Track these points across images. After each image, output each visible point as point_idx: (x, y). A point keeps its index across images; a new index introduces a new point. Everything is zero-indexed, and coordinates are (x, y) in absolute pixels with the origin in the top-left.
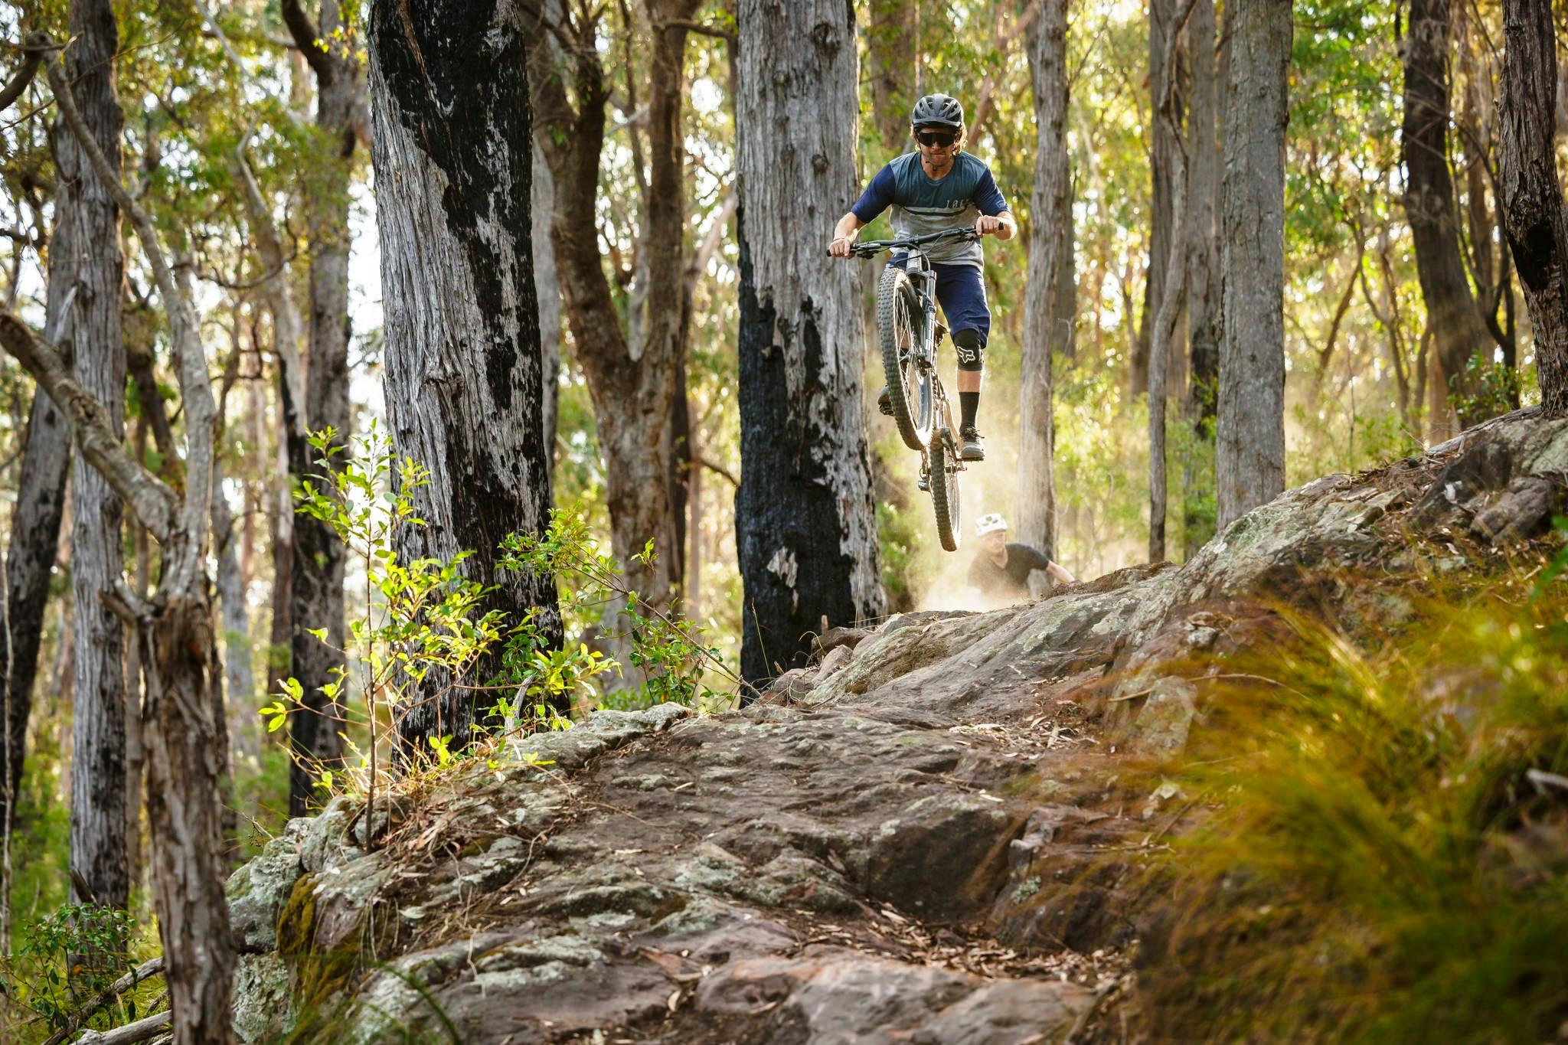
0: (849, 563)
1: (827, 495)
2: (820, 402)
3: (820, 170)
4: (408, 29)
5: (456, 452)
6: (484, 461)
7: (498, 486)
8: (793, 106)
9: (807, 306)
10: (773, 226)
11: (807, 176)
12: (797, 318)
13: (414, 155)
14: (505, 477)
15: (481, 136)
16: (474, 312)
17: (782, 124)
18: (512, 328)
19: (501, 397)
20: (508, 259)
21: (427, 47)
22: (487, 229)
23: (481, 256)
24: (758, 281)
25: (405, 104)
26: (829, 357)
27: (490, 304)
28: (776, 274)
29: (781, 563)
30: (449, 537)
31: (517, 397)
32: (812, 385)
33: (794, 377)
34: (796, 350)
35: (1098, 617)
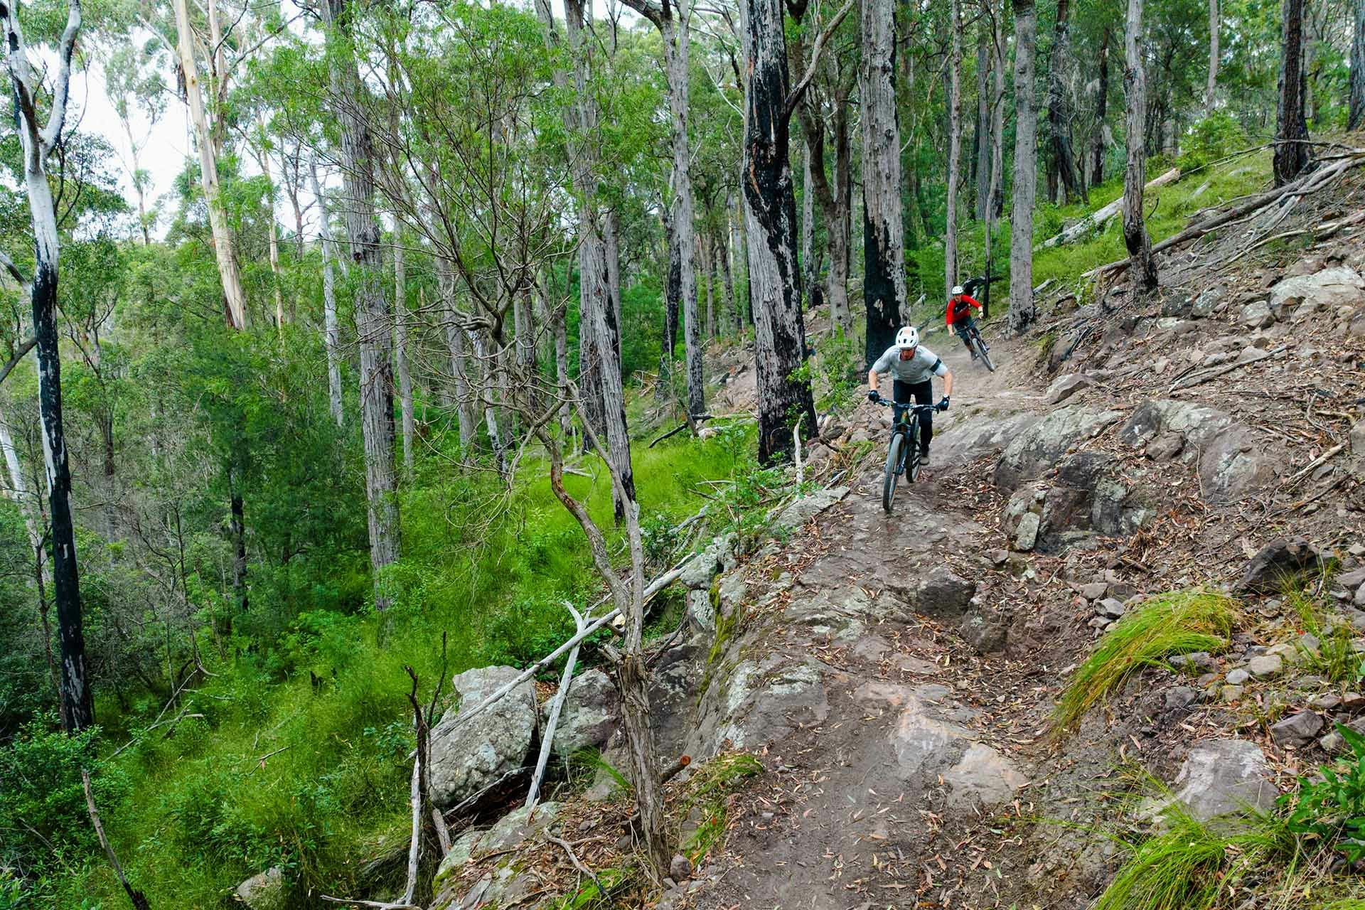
0: (898, 303)
1: (892, 282)
2: (889, 253)
3: (888, 178)
4: (754, 181)
5: (774, 325)
6: (783, 327)
7: (788, 335)
8: (879, 158)
9: (885, 222)
10: (874, 197)
11: (884, 179)
12: (882, 226)
13: (758, 225)
14: (790, 332)
15: (778, 217)
16: (779, 277)
17: (876, 164)
18: (791, 281)
19: (788, 305)
20: (789, 257)
21: (760, 187)
22: (782, 248)
23: (780, 257)
24: (870, 215)
25: (754, 208)
26: (891, 238)
27: (784, 274)
28: (875, 213)
29: (878, 304)
30: (773, 353)
31: (793, 304)
32: (887, 248)
33: (881, 245)
34: (882, 236)
35: (993, 435)
